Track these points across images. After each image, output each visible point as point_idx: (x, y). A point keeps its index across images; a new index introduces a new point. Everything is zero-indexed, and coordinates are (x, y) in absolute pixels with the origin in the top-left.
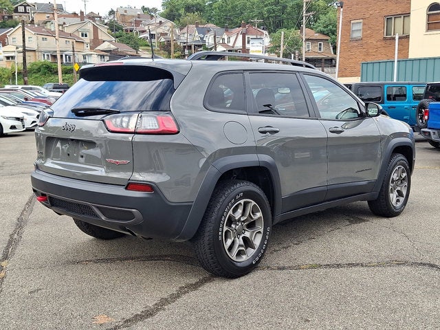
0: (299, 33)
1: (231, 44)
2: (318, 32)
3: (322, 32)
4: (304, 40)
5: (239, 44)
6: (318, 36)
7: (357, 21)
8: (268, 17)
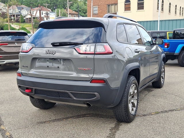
0: (66, 11)
1: (34, 15)
2: (74, 11)
3: (75, 11)
4: (68, 14)
5: (38, 15)
6: (74, 12)
7: (95, 6)
8: (51, 3)
